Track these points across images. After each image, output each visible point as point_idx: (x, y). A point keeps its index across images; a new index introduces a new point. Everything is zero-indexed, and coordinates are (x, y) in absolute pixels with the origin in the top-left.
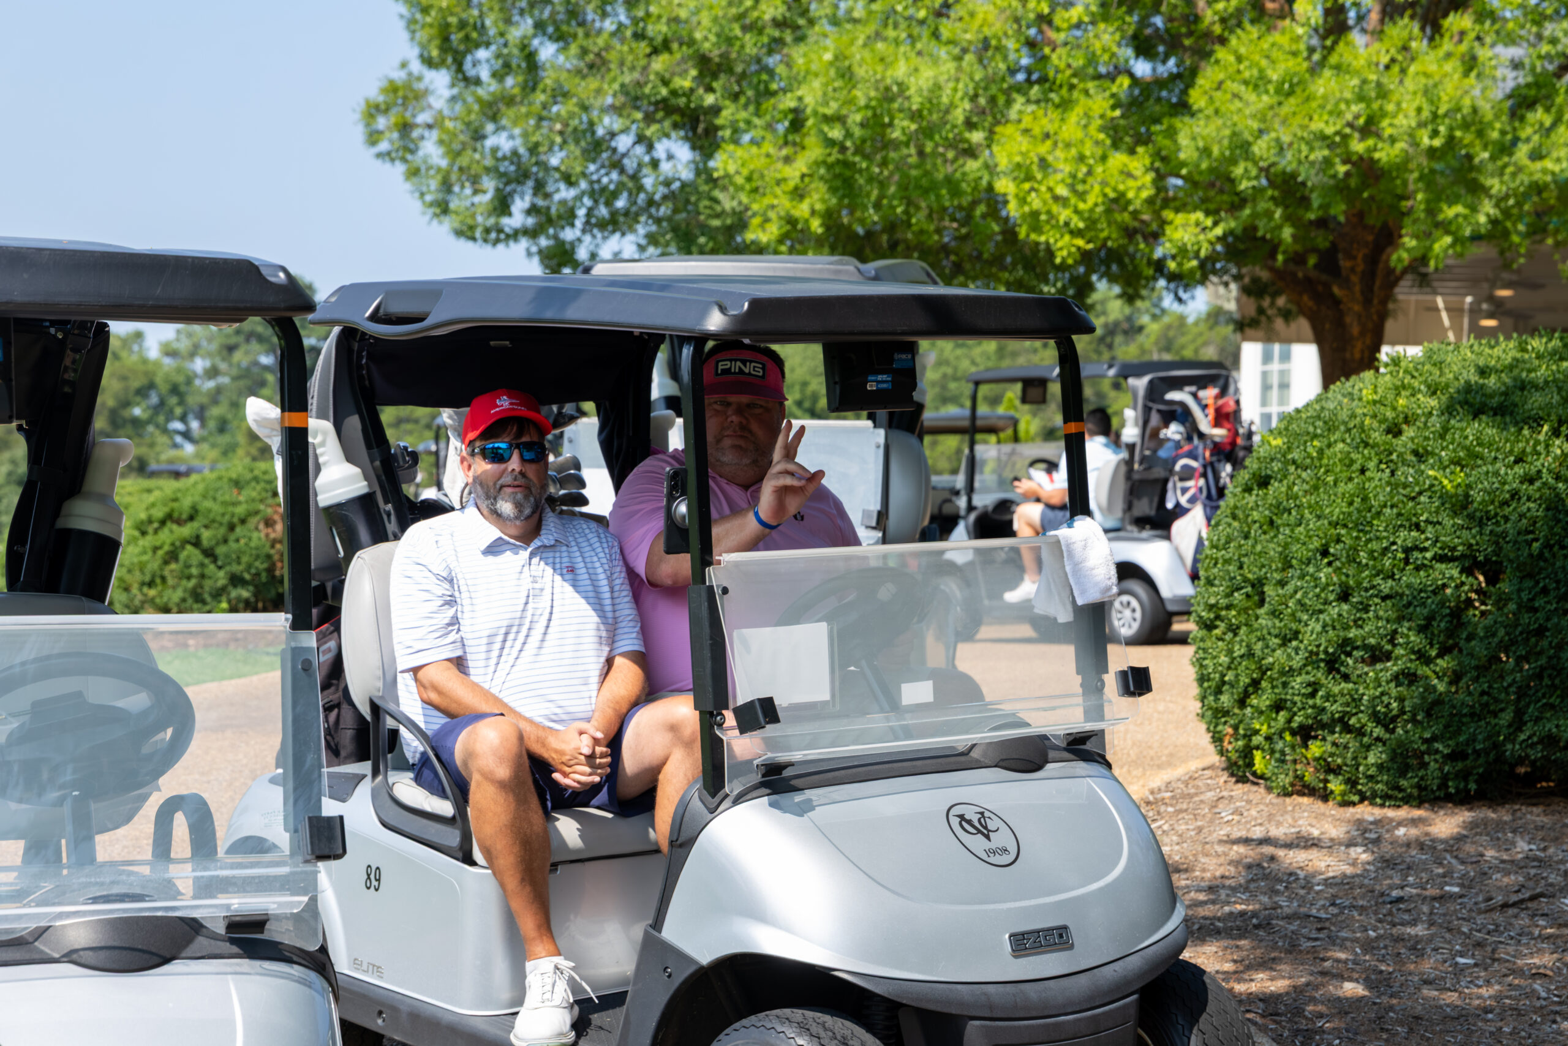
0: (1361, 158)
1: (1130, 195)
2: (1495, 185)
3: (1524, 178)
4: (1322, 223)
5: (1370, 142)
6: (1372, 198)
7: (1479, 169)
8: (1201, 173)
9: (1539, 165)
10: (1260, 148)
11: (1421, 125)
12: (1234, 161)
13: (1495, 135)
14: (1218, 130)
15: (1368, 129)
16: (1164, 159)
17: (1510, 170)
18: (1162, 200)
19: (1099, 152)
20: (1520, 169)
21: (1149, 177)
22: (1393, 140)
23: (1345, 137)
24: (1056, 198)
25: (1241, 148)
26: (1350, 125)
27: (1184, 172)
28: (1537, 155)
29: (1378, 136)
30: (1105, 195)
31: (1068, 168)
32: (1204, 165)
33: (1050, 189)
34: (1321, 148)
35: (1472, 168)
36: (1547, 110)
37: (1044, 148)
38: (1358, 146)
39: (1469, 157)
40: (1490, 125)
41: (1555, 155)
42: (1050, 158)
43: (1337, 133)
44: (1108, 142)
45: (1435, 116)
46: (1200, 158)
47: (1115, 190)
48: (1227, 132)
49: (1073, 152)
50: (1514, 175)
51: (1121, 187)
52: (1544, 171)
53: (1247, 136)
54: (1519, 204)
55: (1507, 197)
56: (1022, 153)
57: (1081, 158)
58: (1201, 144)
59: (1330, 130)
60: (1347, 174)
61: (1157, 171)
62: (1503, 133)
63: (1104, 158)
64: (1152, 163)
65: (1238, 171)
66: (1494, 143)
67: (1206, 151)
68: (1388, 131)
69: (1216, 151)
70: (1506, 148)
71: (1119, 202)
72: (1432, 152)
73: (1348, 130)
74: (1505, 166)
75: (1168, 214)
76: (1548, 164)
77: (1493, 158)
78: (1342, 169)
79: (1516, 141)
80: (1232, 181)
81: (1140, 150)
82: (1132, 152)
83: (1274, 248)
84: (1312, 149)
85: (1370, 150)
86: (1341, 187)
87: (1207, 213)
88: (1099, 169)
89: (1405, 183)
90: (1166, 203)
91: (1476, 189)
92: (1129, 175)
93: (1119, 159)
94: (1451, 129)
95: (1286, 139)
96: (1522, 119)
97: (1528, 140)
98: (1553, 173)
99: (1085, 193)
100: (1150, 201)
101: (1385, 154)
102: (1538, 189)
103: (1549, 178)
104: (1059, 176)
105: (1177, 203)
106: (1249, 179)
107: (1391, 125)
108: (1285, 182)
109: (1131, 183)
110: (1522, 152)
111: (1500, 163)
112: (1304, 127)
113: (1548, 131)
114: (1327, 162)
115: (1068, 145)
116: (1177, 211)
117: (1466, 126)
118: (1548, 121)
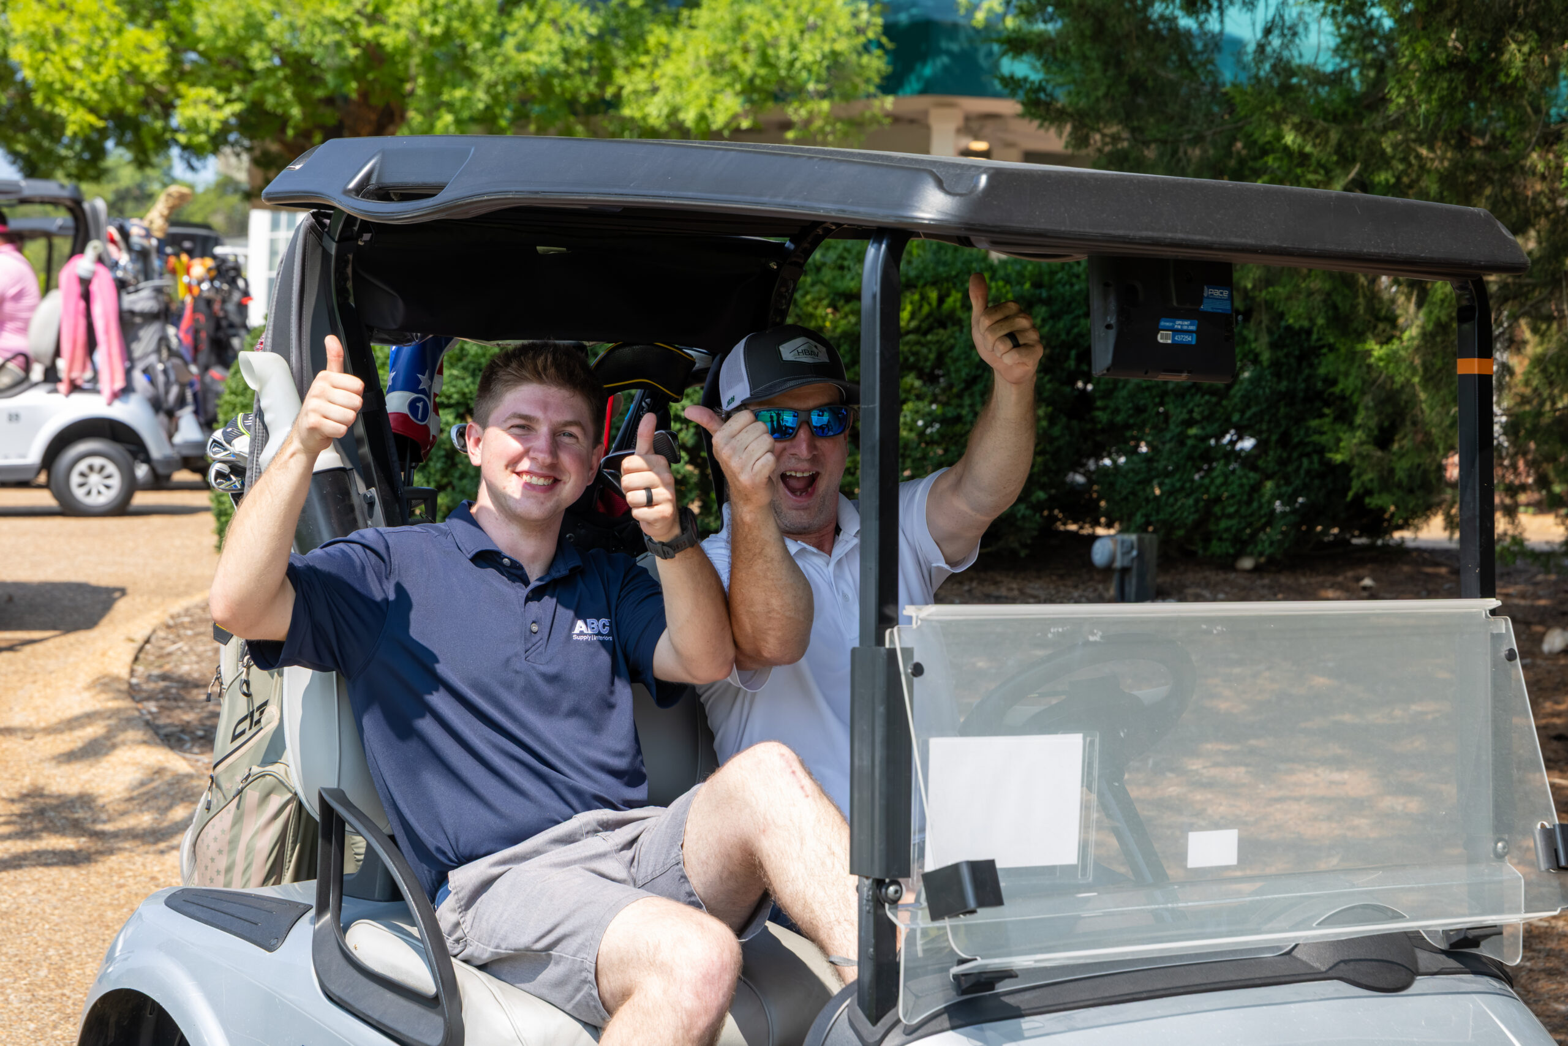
0: (368, 43)
1: (145, 68)
2: (487, 74)
3: (511, 68)
4: (330, 101)
5: (377, 29)
6: (375, 80)
7: (472, 58)
8: (217, 50)
9: (523, 57)
10: (272, 30)
11: (424, 14)
12: (248, 41)
13: (486, 27)
14: (234, 10)
15: (375, 17)
16: (180, 34)
17: (499, 59)
18: (177, 72)
19: (114, 25)
20: (507, 60)
21: (163, 53)
22: (397, 26)
23: (355, 25)
24: (72, 69)
25: (254, 29)
26: (359, 12)
27: (201, 47)
28: (522, 48)
29: (383, 22)
30: (119, 68)
31: (83, 40)
32: (221, 43)
33: (65, 60)
34: (334, 32)
35: (466, 57)
36: (531, 7)
37: (59, 18)
38: (366, 32)
39: (463, 47)
40: (482, 18)
41: (537, 48)
42: (65, 29)
43: (348, 20)
44: (124, 16)
45: (435, 7)
46: (217, 37)
47: (130, 63)
48: (241, 13)
49: (88, 24)
50: (502, 65)
51: (136, 61)
52: (529, 63)
53: (260, 17)
54: (506, 91)
55: (495, 85)
56: (35, 23)
57: (97, 30)
58: (217, 22)
59: (341, 16)
60: (357, 58)
61: (173, 46)
62: (493, 26)
63: (119, 31)
64: (168, 38)
65: (254, 50)
66: (487, 35)
67: (222, 30)
68: (393, 19)
69: (231, 30)
70: (494, 41)
71: (134, 74)
72: (432, 40)
73: (357, 18)
74: (495, 55)
75: (182, 88)
76: (532, 56)
77: (484, 49)
78: (353, 52)
79: (504, 33)
80: (245, 59)
81: (158, 24)
82: (148, 26)
83: (283, 121)
84: (325, 33)
85: (377, 36)
86: (351, 70)
87: (221, 89)
88: (114, 43)
89: (407, 68)
90: (183, 75)
91: (471, 76)
92: (144, 49)
93: (133, 33)
94: (449, 19)
95: (300, 22)
96: (509, 14)
97: (514, 34)
98: (536, 66)
99: (100, 64)
100: (166, 74)
101: (391, 40)
102: (523, 78)
103: (532, 69)
104: (74, 47)
105: (191, 78)
106: (264, 59)
107: (397, 14)
108: (297, 61)
109: (145, 57)
110: (510, 44)
111: (490, 53)
112: (316, 12)
113: (531, 28)
114: (339, 45)
115: (83, 17)
116: (193, 84)
117: (462, 17)
118: (532, 17)
